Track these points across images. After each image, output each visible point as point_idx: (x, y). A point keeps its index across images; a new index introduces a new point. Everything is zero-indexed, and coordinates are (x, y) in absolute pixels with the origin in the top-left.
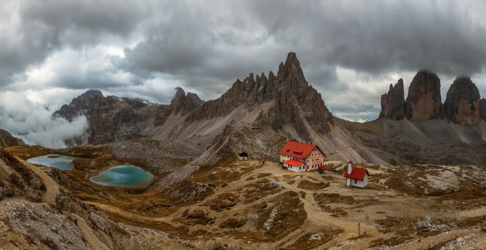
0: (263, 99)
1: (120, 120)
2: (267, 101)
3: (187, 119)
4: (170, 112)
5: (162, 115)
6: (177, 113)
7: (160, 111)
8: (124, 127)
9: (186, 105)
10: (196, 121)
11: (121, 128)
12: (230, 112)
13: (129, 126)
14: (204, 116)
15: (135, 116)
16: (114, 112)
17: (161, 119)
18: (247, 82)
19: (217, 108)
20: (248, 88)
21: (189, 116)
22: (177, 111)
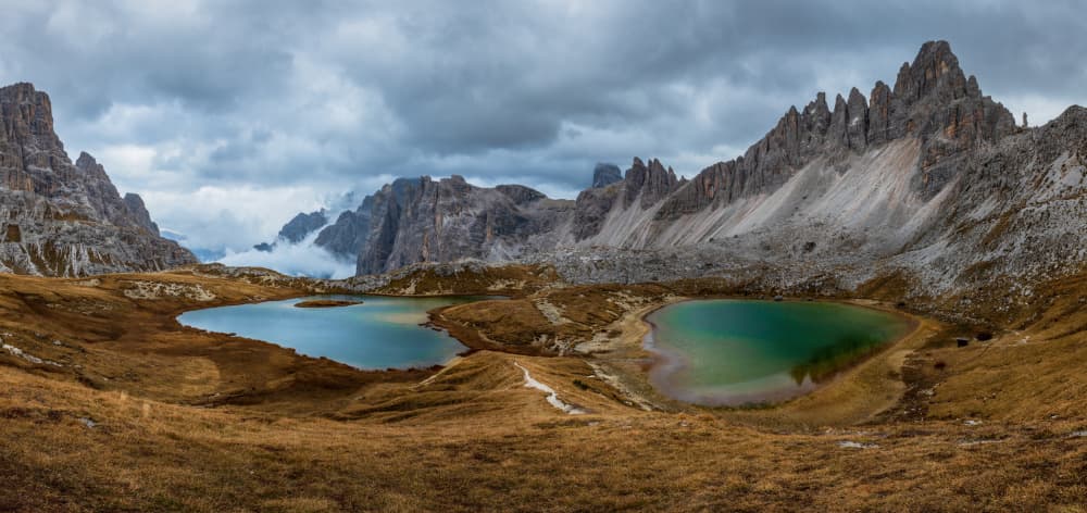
0: (867, 143)
1: (488, 230)
2: (878, 145)
3: (660, 215)
4: (611, 203)
5: (593, 210)
6: (629, 205)
7: (586, 202)
8: (500, 247)
9: (650, 183)
10: (685, 217)
11: (493, 249)
12: (783, 181)
13: (510, 245)
14: (704, 202)
15: (522, 220)
16: (471, 212)
17: (591, 220)
18: (813, 112)
19: (744, 176)
20: (819, 124)
21: (664, 208)
22: (629, 199)
